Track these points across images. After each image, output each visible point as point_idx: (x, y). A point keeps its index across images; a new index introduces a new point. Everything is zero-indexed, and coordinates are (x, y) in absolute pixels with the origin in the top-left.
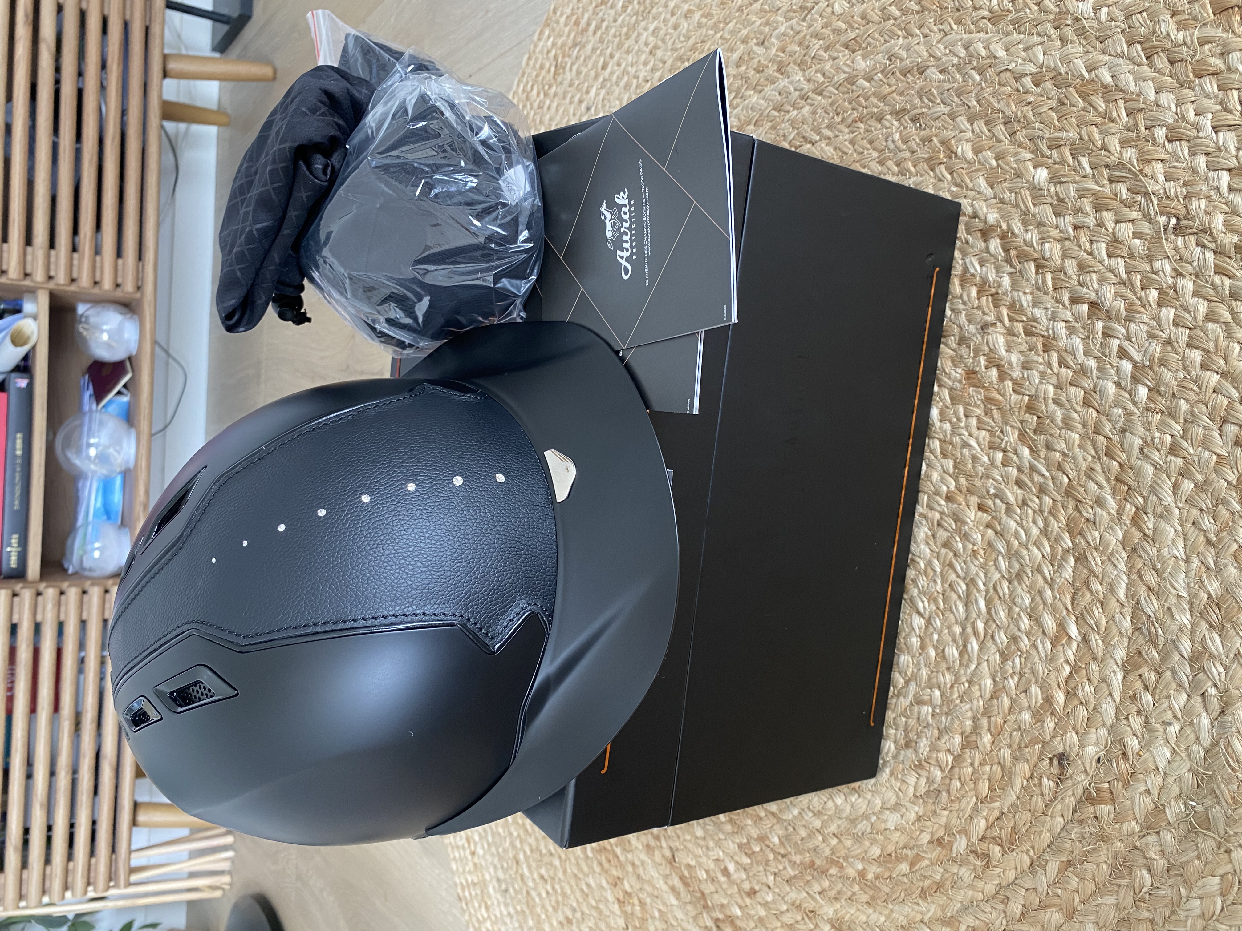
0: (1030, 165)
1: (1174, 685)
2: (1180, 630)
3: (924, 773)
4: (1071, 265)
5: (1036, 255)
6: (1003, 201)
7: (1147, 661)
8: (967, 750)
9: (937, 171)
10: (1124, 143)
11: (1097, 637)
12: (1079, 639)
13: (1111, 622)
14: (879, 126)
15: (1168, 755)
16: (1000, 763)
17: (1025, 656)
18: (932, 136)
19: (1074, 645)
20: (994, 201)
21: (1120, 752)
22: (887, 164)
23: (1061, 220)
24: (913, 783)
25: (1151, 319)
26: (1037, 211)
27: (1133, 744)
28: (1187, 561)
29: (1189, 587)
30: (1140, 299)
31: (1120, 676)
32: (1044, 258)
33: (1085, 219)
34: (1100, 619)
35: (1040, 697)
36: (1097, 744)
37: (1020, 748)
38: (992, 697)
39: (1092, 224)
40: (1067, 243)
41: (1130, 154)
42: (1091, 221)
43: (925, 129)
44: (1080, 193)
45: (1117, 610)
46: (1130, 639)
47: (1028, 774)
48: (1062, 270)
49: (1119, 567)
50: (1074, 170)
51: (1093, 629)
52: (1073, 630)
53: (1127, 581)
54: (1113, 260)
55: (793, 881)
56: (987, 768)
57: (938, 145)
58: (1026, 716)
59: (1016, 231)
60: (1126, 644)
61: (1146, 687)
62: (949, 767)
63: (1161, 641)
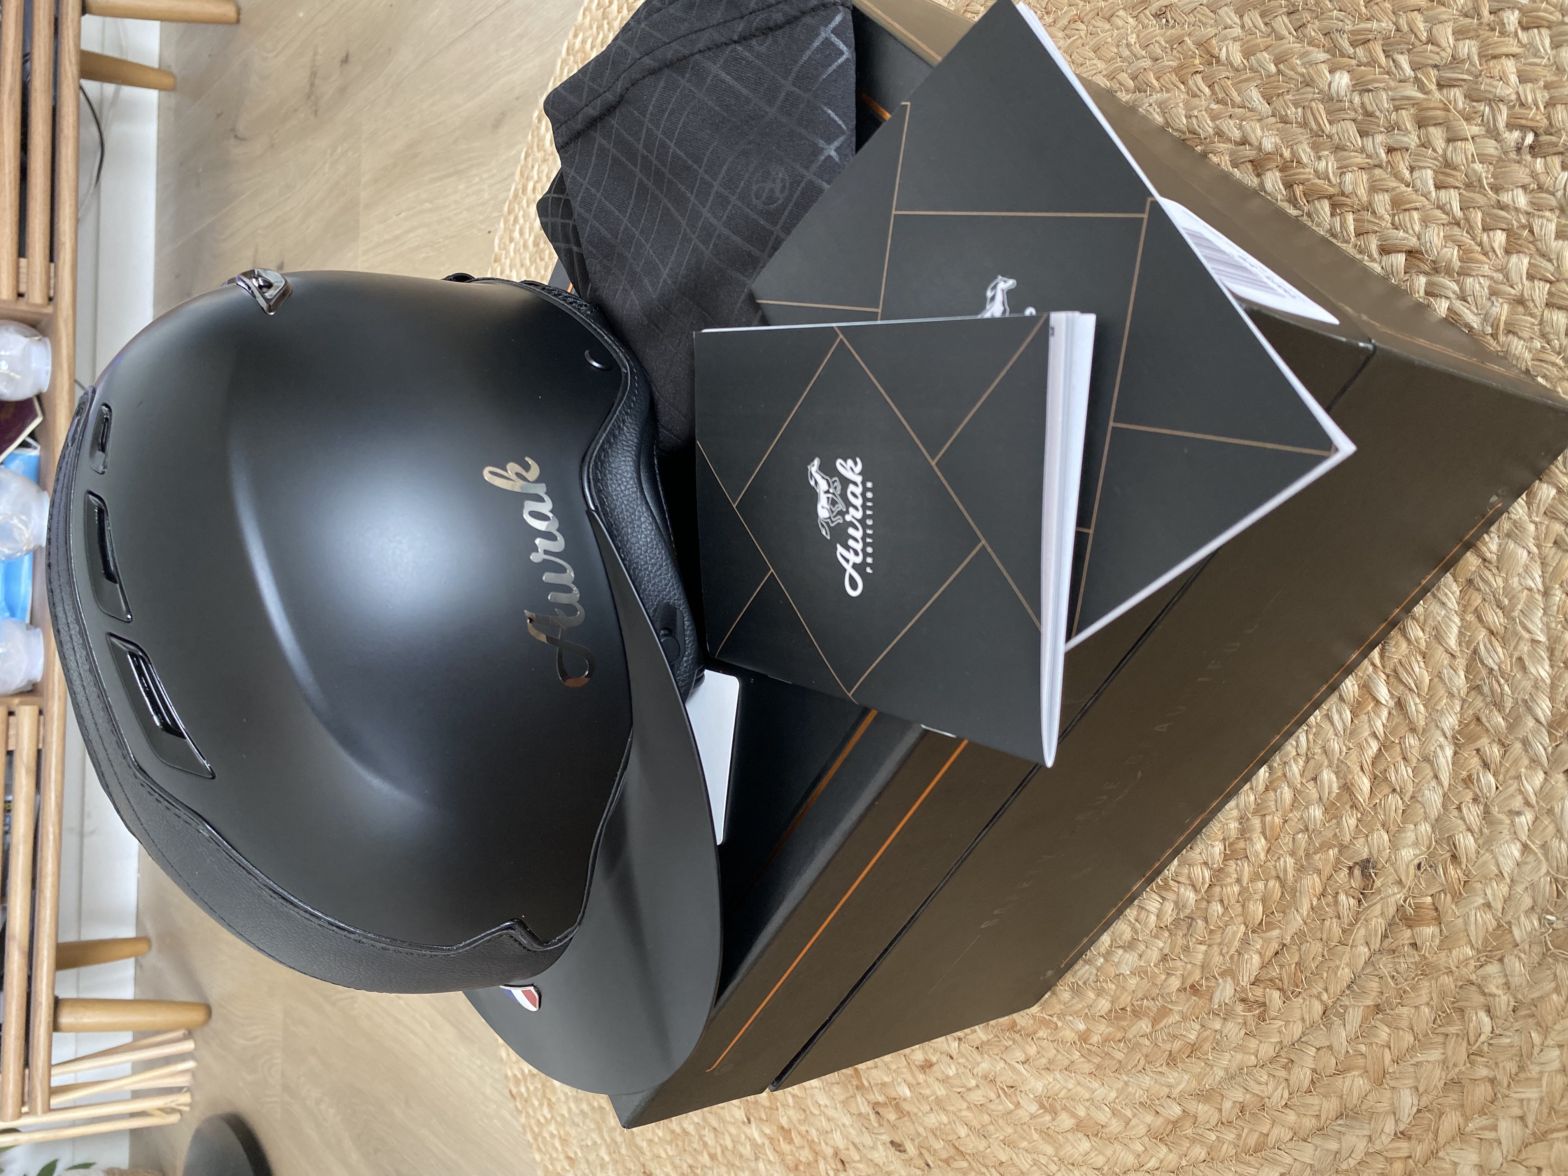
0: (1325, 69)
1: (1525, 761)
2: (1536, 686)
3: (1171, 896)
4: (1382, 202)
5: (1332, 190)
6: (1285, 120)
7: (1487, 730)
8: (1232, 863)
9: (1191, 82)
10: (1460, 34)
11: (1418, 701)
12: (1392, 703)
13: (1436, 680)
14: (1107, 26)
15: (1517, 854)
16: (1278, 877)
17: (1314, 730)
18: (1183, 35)
19: (1385, 714)
20: (1273, 120)
21: (1449, 854)
22: (1118, 77)
23: (1369, 143)
24: (1155, 911)
25: (1497, 271)
26: (1334, 131)
27: (1467, 842)
28: (1546, 593)
29: (1549, 628)
30: (1480, 244)
31: (1449, 751)
32: (1343, 194)
33: (1406, 139)
34: (1422, 675)
35: (1335, 786)
36: (1416, 844)
37: (1307, 855)
38: (1267, 789)
39: (1413, 146)
40: (1377, 171)
41: (1468, 48)
42: (1412, 140)
43: (1173, 27)
44: (1397, 103)
45: (1446, 662)
46: (1464, 701)
47: (1319, 889)
48: (1369, 207)
49: (1450, 605)
50: (1388, 73)
51: (1411, 690)
52: (1383, 692)
53: (1459, 624)
54: (1443, 193)
55: (986, 1047)
56: (1260, 885)
57: (1192, 47)
58: (1316, 812)
59: (1305, 160)
60: (1459, 709)
61: (1486, 765)
62: (1207, 886)
63: (1509, 704)
